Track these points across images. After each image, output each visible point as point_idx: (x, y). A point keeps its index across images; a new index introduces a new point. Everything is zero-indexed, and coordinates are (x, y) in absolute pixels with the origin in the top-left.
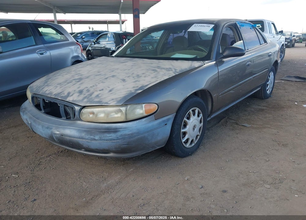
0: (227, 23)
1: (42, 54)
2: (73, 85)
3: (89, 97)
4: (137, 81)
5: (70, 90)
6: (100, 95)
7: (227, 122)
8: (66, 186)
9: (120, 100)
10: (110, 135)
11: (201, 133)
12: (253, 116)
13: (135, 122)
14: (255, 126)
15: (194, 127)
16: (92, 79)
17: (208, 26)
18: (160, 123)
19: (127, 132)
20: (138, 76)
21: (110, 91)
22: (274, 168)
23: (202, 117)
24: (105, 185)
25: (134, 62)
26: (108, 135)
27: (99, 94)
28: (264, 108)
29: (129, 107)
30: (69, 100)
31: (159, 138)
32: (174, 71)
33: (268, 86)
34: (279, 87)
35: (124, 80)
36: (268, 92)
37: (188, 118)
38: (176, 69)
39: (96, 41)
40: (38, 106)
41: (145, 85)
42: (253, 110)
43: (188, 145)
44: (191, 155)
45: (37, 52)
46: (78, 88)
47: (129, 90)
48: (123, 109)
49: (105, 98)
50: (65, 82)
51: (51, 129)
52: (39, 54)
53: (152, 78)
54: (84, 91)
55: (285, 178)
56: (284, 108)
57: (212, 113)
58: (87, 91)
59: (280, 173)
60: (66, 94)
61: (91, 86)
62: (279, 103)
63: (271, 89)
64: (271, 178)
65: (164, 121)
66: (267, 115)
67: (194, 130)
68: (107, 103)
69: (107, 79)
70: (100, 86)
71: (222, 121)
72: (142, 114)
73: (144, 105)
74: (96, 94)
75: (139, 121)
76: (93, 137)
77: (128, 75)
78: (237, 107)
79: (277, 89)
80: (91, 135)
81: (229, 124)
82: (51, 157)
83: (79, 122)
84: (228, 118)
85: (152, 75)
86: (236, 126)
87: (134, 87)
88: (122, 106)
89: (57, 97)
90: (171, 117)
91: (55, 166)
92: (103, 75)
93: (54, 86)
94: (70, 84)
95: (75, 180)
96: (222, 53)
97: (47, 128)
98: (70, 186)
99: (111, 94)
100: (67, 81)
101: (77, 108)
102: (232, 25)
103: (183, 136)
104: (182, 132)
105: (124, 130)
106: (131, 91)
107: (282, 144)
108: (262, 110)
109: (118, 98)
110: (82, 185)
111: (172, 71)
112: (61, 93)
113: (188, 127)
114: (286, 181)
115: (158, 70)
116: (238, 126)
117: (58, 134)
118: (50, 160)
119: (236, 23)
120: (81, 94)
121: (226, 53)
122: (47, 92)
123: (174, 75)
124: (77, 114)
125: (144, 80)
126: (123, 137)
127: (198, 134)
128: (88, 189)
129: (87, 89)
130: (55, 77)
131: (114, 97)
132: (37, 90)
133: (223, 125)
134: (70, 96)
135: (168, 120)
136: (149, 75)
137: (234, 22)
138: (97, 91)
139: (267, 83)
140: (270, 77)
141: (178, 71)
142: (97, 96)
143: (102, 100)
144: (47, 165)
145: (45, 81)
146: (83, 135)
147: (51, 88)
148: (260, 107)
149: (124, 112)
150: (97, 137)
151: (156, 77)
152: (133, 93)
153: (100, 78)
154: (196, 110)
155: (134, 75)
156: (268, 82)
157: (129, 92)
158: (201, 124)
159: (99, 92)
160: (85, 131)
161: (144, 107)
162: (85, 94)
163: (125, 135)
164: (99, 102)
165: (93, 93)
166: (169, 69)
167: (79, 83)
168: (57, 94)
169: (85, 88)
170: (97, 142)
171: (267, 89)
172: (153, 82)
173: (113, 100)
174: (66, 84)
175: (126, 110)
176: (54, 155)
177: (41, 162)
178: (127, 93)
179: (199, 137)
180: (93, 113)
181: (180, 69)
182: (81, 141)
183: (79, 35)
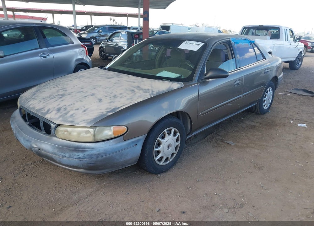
0: (219, 41)
1: (45, 57)
2: (55, 101)
3: (64, 116)
4: (112, 102)
5: (50, 107)
6: (74, 115)
7: (213, 138)
8: (41, 195)
9: (90, 122)
10: (78, 154)
11: (177, 151)
12: (242, 133)
13: (103, 143)
14: (239, 145)
15: (169, 146)
16: (73, 96)
17: (198, 44)
18: (129, 144)
19: (94, 152)
20: (115, 97)
21: (85, 111)
22: (240, 192)
23: (180, 136)
24: (76, 196)
25: (119, 79)
26: (76, 154)
27: (74, 113)
28: (257, 124)
29: (97, 128)
30: (47, 118)
31: (128, 157)
32: (151, 92)
33: (265, 102)
34: (282, 101)
35: (100, 100)
36: (265, 107)
37: (163, 138)
38: (154, 90)
39: (109, 39)
40: (24, 117)
41: (118, 107)
42: (244, 126)
43: (161, 163)
44: (165, 172)
45: (41, 55)
46: (58, 105)
47: (102, 111)
48: (92, 130)
49: (78, 118)
50: (49, 97)
51: (31, 142)
52: (42, 57)
53: (128, 99)
54: (61, 109)
55: (247, 203)
56: (277, 126)
57: (191, 131)
58: (64, 109)
59: (244, 198)
60: (46, 110)
61: (70, 104)
62: (274, 120)
63: (269, 104)
64: (233, 202)
65: (133, 142)
66: (257, 133)
67: (169, 149)
68: (78, 124)
69: (86, 97)
70: (77, 105)
71: (209, 137)
72: (111, 135)
73: (112, 127)
74: (71, 113)
75: (107, 142)
76: (63, 154)
77: (106, 95)
78: (229, 121)
79: (279, 103)
80: (62, 153)
81: (214, 140)
82: (35, 164)
83: (55, 138)
84: (216, 134)
85: (128, 97)
86: (221, 143)
87: (107, 109)
88: (91, 127)
89: (38, 112)
90: (142, 138)
91: (36, 174)
92: (84, 92)
93: (38, 101)
94: (52, 100)
95: (51, 190)
96: (205, 75)
97: (28, 141)
98: (44, 195)
99: (84, 114)
100: (51, 96)
101: (53, 126)
102: (226, 42)
103: (157, 154)
104: (155, 151)
105: (91, 150)
106: (102, 113)
107: (258, 166)
108: (253, 127)
109: (89, 120)
110: (55, 196)
111: (149, 92)
112: (42, 109)
113: (161, 146)
114: (247, 206)
115: (136, 91)
116: (223, 143)
117: (36, 148)
118: (34, 168)
119: (230, 40)
120: (58, 112)
121: (210, 74)
122: (31, 106)
123: (150, 97)
124: (52, 131)
125: (119, 101)
126: (91, 156)
127: (174, 152)
128: (60, 199)
129: (65, 107)
130: (44, 89)
131: (86, 117)
132: (24, 102)
133: (208, 141)
134: (49, 113)
135: (138, 141)
136: (125, 96)
137: (227, 39)
138: (72, 110)
139: (264, 99)
140: (267, 93)
141: (155, 93)
142: (72, 115)
143: (74, 120)
144: (29, 172)
145: (34, 92)
146: (56, 151)
147: (34, 103)
148: (253, 124)
149: (92, 133)
150: (67, 155)
151: (131, 99)
152: (103, 115)
153: (80, 96)
154: (172, 129)
155: (112, 95)
156: (265, 97)
157: (101, 114)
158: (178, 142)
159: (74, 111)
160: (58, 148)
161: (112, 129)
162: (61, 113)
163: (92, 155)
164: (72, 122)
165: (69, 112)
166: (146, 91)
167: (61, 99)
168: (39, 110)
169: (64, 106)
170: (67, 158)
171: (264, 105)
172: (126, 105)
173: (84, 121)
174: (49, 99)
175: (94, 132)
176: (38, 163)
177: (25, 169)
178: (98, 115)
179: (175, 155)
180: (67, 131)
181: (157, 91)
182: (54, 157)
183: (96, 29)
